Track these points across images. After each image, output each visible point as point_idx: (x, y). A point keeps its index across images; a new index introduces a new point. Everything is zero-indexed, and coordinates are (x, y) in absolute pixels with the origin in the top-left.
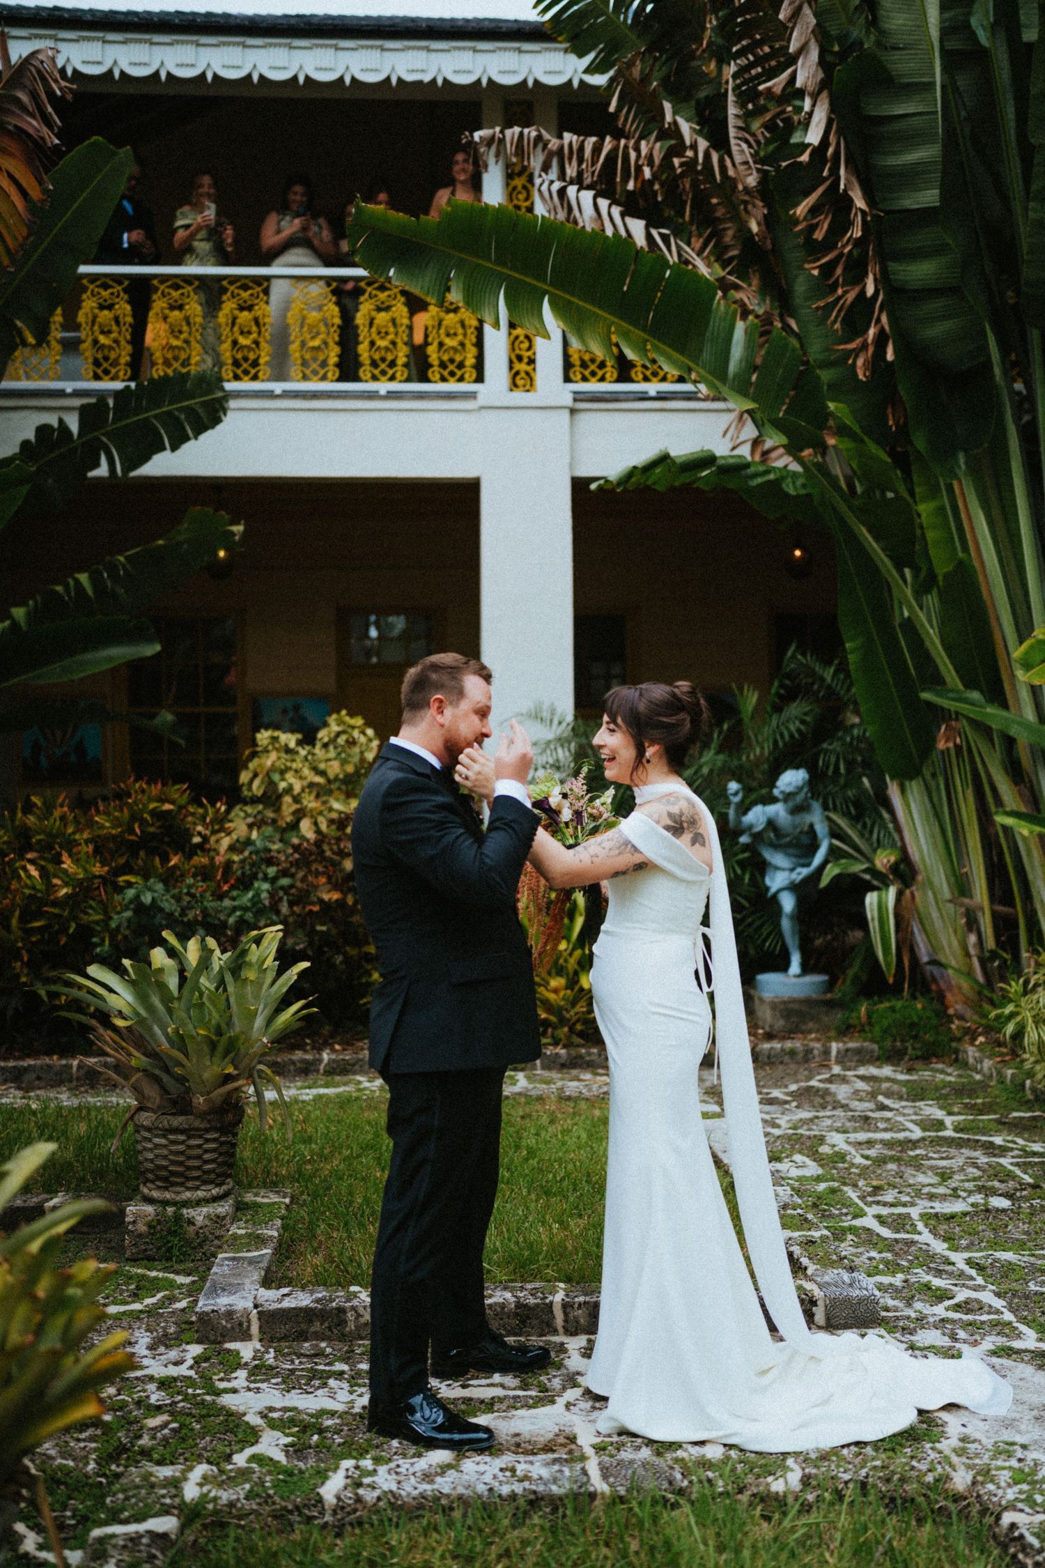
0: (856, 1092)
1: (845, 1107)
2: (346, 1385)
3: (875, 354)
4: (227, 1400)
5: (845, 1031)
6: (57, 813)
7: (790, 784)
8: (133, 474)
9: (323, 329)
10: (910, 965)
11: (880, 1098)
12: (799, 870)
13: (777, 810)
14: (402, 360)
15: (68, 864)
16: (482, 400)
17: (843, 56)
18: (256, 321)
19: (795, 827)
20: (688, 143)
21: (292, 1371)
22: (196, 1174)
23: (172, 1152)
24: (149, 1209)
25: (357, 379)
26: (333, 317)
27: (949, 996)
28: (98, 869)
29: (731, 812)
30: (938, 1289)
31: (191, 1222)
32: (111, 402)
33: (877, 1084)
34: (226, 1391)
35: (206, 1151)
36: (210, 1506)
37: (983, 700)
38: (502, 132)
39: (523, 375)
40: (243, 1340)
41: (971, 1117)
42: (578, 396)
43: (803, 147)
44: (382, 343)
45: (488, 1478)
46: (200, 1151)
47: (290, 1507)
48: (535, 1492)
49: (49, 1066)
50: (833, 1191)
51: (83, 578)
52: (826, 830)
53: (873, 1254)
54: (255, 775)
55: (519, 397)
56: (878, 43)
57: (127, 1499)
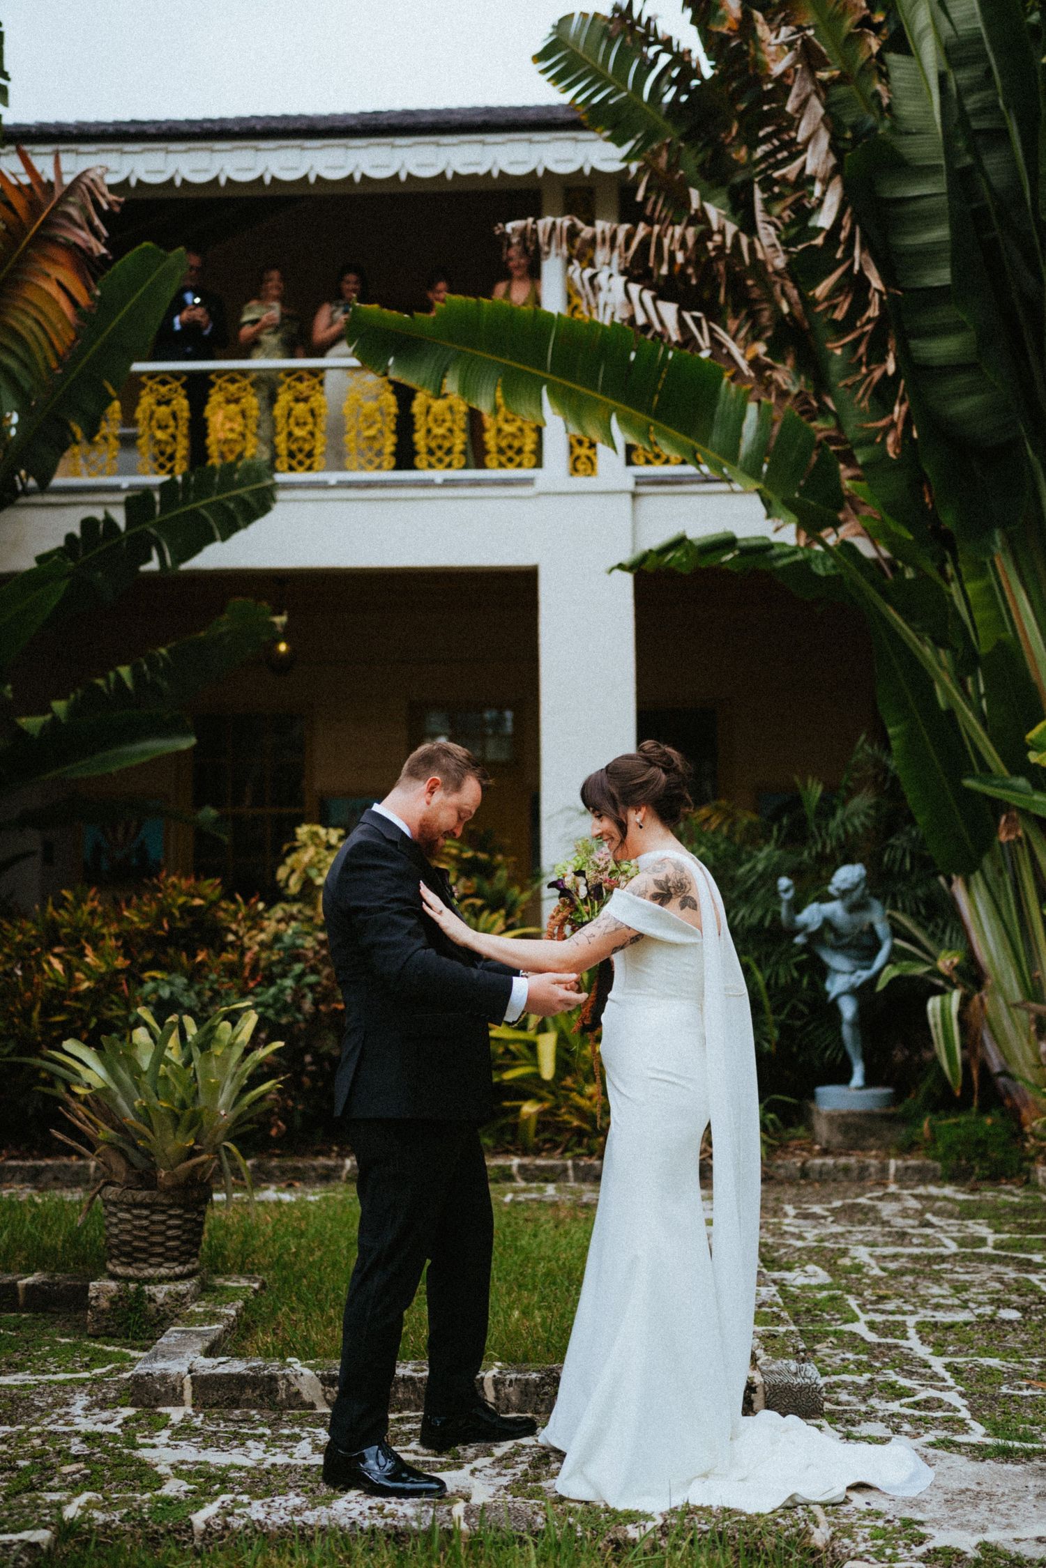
0: (905, 1210)
1: (885, 1223)
2: (262, 1446)
3: (904, 432)
4: (144, 1454)
5: (907, 1148)
6: (86, 908)
7: (844, 880)
8: (185, 566)
9: (379, 418)
10: (980, 1076)
11: (929, 1216)
12: (859, 973)
13: (835, 909)
14: (459, 447)
15: (90, 959)
16: (540, 485)
17: (855, 140)
18: (312, 413)
19: (854, 927)
20: (715, 227)
21: (215, 1433)
22: (160, 1250)
23: (135, 1227)
24: (112, 1285)
25: (412, 467)
26: (389, 406)
27: (1025, 1113)
28: (120, 963)
29: (784, 911)
30: (901, 1387)
31: (152, 1299)
32: (157, 497)
33: (931, 1203)
34: (144, 1446)
35: (170, 1228)
36: (86, 1526)
37: (1029, 786)
38: (534, 223)
39: (584, 459)
40: (175, 1405)
41: (1018, 1236)
42: (640, 480)
43: (819, 230)
44: (439, 431)
45: (354, 1514)
46: (163, 1228)
47: (162, 1531)
48: (395, 1527)
49: (66, 1166)
50: (833, 1299)
51: (125, 671)
52: (888, 929)
53: (850, 1356)
54: (293, 871)
55: (581, 482)
56: (893, 129)
57: (11, 1515)
